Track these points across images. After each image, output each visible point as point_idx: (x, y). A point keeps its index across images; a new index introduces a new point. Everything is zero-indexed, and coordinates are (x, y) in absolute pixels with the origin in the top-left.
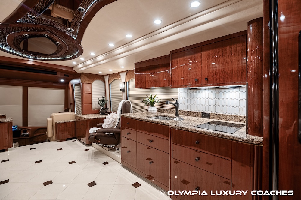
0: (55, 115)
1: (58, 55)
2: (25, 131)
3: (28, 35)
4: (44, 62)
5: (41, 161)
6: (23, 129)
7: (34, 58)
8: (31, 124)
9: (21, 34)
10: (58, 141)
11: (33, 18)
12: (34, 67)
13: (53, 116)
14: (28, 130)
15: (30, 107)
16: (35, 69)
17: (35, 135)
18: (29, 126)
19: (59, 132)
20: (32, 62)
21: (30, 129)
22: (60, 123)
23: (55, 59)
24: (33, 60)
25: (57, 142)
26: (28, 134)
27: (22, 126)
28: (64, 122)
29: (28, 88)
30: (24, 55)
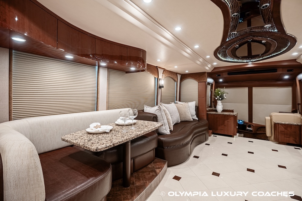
0: (274, 114)
1: (270, 52)
2: (250, 126)
3: (238, 46)
4: (261, 62)
5: (253, 153)
6: (248, 125)
7: (251, 61)
8: (255, 121)
9: (233, 47)
10: (277, 143)
11: (235, 34)
12: (254, 69)
13: (272, 115)
14: (252, 126)
15: (254, 106)
16: (255, 70)
17: (258, 132)
18: (253, 123)
19: (278, 134)
20: (251, 65)
21: (254, 125)
22: (278, 124)
23: (270, 56)
24: (251, 63)
25: (275, 143)
26: (252, 129)
27: (248, 122)
28: (284, 123)
29: (253, 88)
30: (243, 61)
